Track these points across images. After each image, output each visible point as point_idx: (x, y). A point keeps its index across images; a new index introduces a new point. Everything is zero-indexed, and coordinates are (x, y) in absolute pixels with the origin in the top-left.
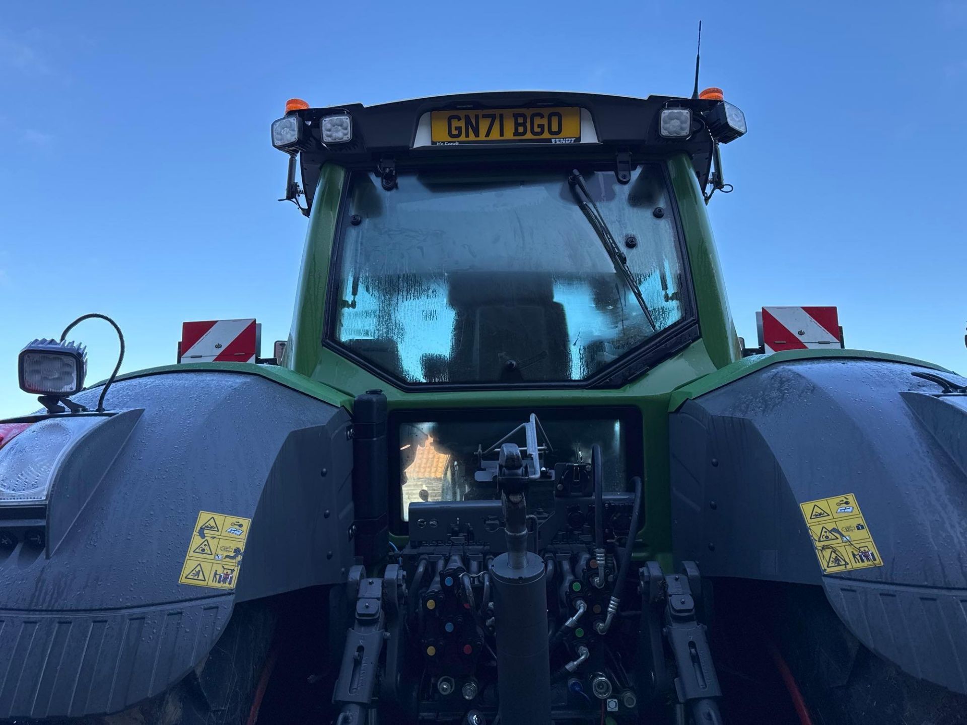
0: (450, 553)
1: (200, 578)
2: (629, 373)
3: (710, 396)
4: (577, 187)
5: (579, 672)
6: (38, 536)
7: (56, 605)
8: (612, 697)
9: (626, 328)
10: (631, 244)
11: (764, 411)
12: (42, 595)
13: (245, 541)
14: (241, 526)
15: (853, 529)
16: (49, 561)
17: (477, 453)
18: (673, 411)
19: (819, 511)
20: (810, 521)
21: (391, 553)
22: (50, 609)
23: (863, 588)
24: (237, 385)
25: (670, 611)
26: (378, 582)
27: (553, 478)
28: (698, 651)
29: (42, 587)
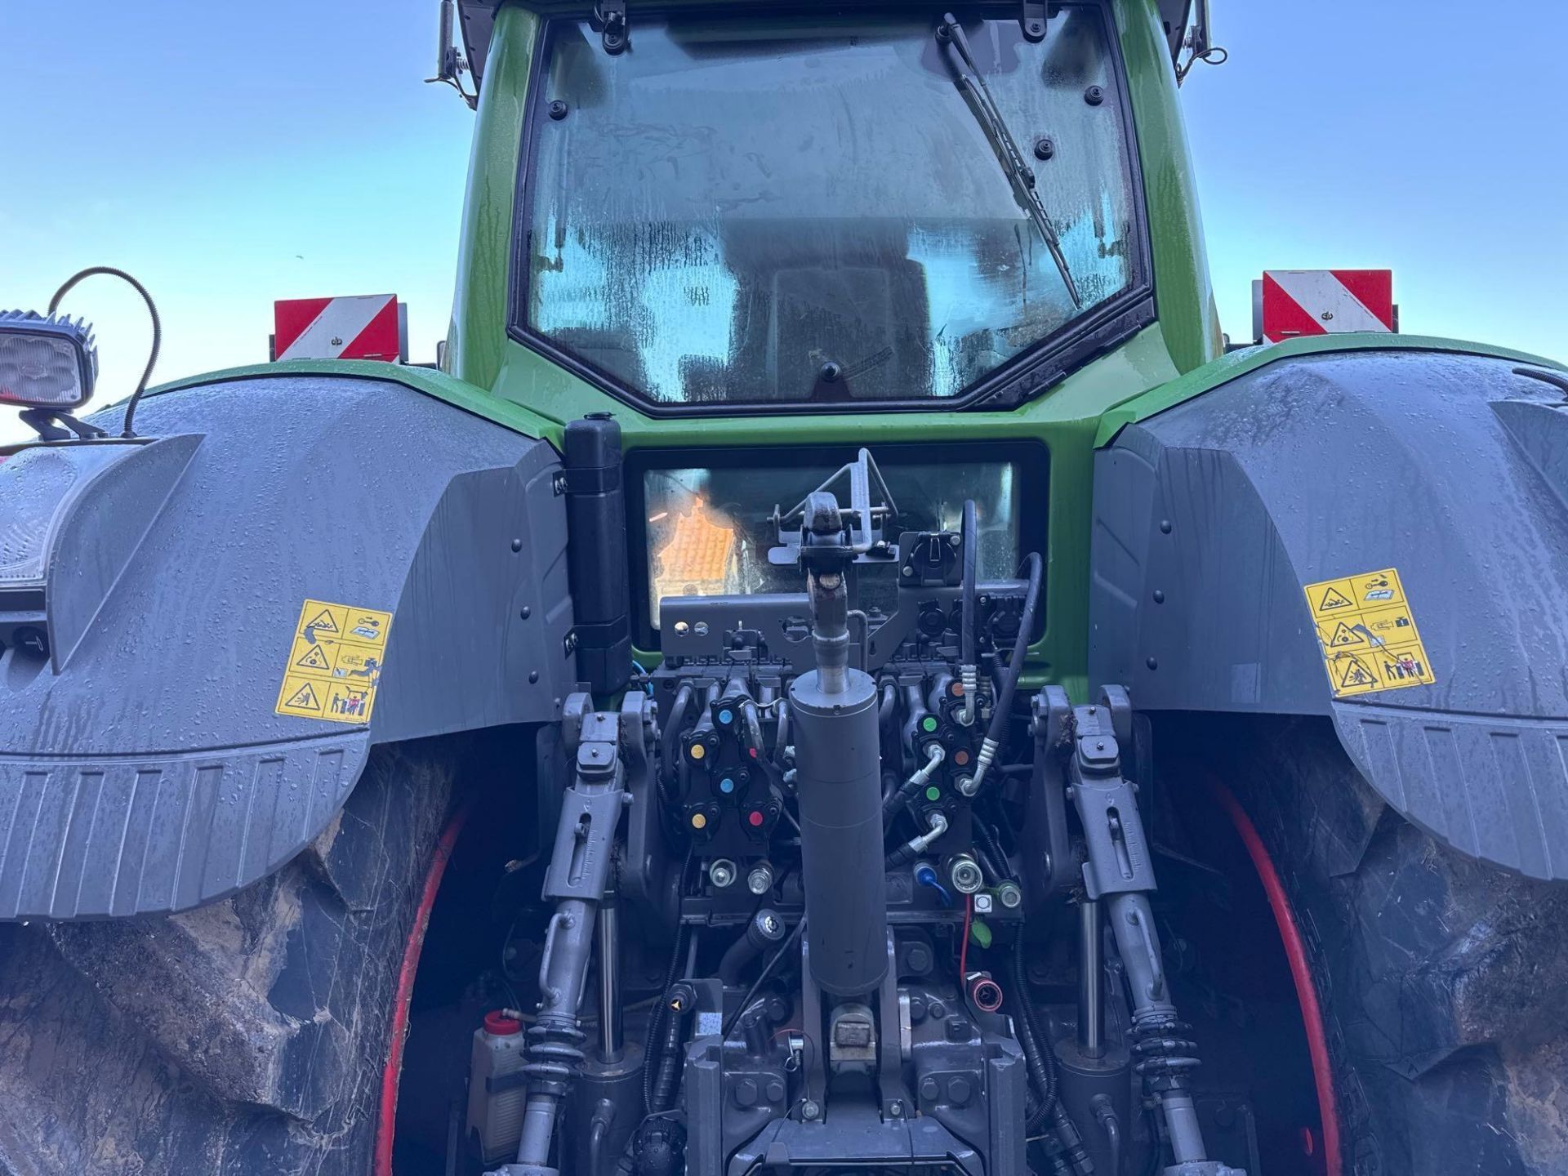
0: (728, 676)
1: (310, 705)
2: (1032, 382)
3: (1166, 416)
4: (952, 47)
5: (931, 854)
6: (37, 639)
7: (76, 746)
8: (982, 892)
9: (1030, 306)
10: (1043, 154)
11: (1254, 438)
12: (52, 731)
13: (383, 648)
14: (375, 624)
15: (1390, 625)
16: (59, 677)
17: (773, 518)
18: (1102, 445)
19: (1336, 598)
20: (1320, 613)
21: (635, 677)
22: (66, 752)
23: (1398, 718)
24: (361, 397)
25: (1079, 761)
26: (611, 718)
27: (897, 559)
28: (1122, 822)
29: (50, 717)
